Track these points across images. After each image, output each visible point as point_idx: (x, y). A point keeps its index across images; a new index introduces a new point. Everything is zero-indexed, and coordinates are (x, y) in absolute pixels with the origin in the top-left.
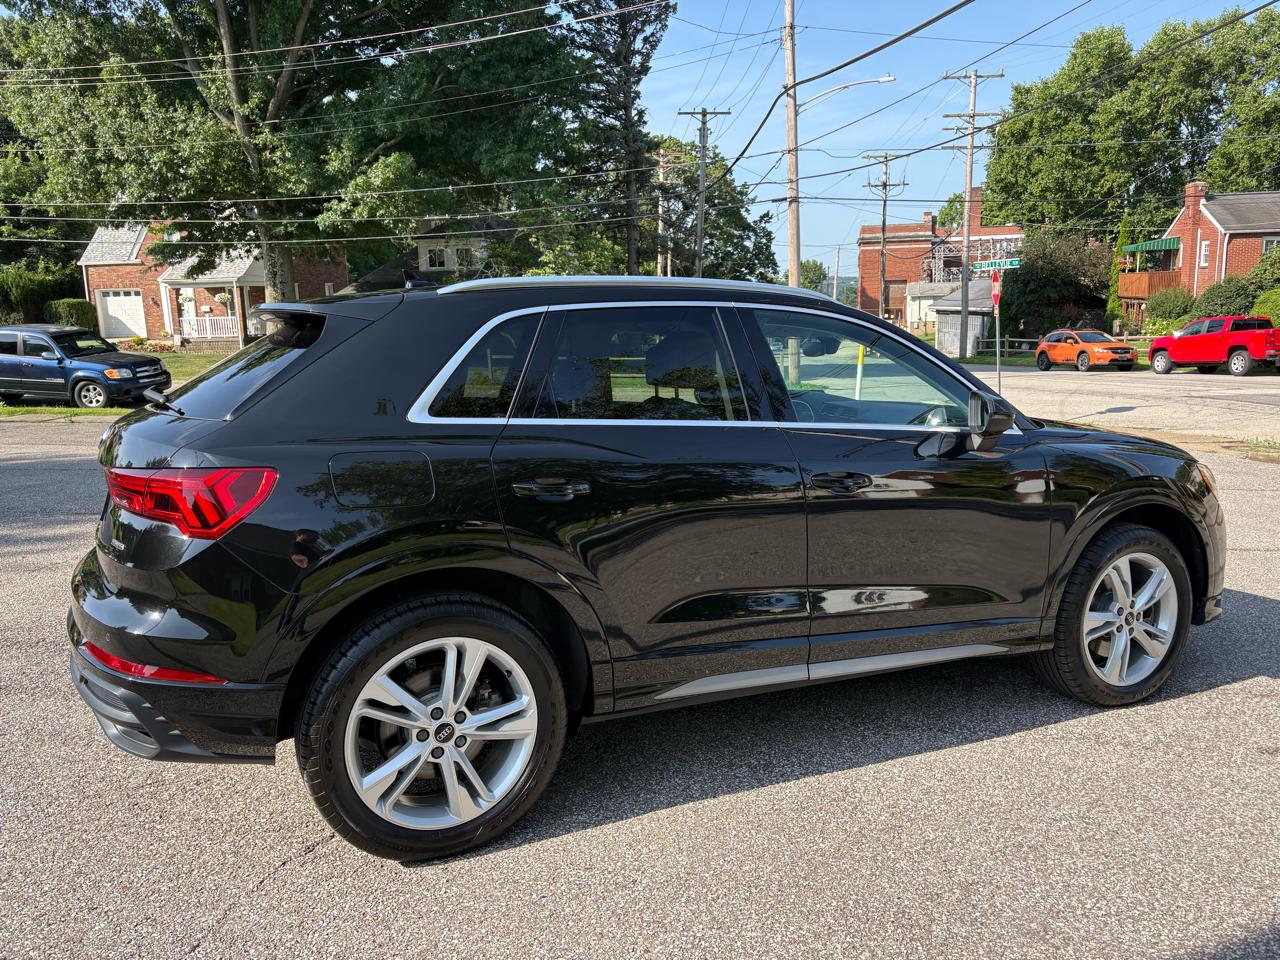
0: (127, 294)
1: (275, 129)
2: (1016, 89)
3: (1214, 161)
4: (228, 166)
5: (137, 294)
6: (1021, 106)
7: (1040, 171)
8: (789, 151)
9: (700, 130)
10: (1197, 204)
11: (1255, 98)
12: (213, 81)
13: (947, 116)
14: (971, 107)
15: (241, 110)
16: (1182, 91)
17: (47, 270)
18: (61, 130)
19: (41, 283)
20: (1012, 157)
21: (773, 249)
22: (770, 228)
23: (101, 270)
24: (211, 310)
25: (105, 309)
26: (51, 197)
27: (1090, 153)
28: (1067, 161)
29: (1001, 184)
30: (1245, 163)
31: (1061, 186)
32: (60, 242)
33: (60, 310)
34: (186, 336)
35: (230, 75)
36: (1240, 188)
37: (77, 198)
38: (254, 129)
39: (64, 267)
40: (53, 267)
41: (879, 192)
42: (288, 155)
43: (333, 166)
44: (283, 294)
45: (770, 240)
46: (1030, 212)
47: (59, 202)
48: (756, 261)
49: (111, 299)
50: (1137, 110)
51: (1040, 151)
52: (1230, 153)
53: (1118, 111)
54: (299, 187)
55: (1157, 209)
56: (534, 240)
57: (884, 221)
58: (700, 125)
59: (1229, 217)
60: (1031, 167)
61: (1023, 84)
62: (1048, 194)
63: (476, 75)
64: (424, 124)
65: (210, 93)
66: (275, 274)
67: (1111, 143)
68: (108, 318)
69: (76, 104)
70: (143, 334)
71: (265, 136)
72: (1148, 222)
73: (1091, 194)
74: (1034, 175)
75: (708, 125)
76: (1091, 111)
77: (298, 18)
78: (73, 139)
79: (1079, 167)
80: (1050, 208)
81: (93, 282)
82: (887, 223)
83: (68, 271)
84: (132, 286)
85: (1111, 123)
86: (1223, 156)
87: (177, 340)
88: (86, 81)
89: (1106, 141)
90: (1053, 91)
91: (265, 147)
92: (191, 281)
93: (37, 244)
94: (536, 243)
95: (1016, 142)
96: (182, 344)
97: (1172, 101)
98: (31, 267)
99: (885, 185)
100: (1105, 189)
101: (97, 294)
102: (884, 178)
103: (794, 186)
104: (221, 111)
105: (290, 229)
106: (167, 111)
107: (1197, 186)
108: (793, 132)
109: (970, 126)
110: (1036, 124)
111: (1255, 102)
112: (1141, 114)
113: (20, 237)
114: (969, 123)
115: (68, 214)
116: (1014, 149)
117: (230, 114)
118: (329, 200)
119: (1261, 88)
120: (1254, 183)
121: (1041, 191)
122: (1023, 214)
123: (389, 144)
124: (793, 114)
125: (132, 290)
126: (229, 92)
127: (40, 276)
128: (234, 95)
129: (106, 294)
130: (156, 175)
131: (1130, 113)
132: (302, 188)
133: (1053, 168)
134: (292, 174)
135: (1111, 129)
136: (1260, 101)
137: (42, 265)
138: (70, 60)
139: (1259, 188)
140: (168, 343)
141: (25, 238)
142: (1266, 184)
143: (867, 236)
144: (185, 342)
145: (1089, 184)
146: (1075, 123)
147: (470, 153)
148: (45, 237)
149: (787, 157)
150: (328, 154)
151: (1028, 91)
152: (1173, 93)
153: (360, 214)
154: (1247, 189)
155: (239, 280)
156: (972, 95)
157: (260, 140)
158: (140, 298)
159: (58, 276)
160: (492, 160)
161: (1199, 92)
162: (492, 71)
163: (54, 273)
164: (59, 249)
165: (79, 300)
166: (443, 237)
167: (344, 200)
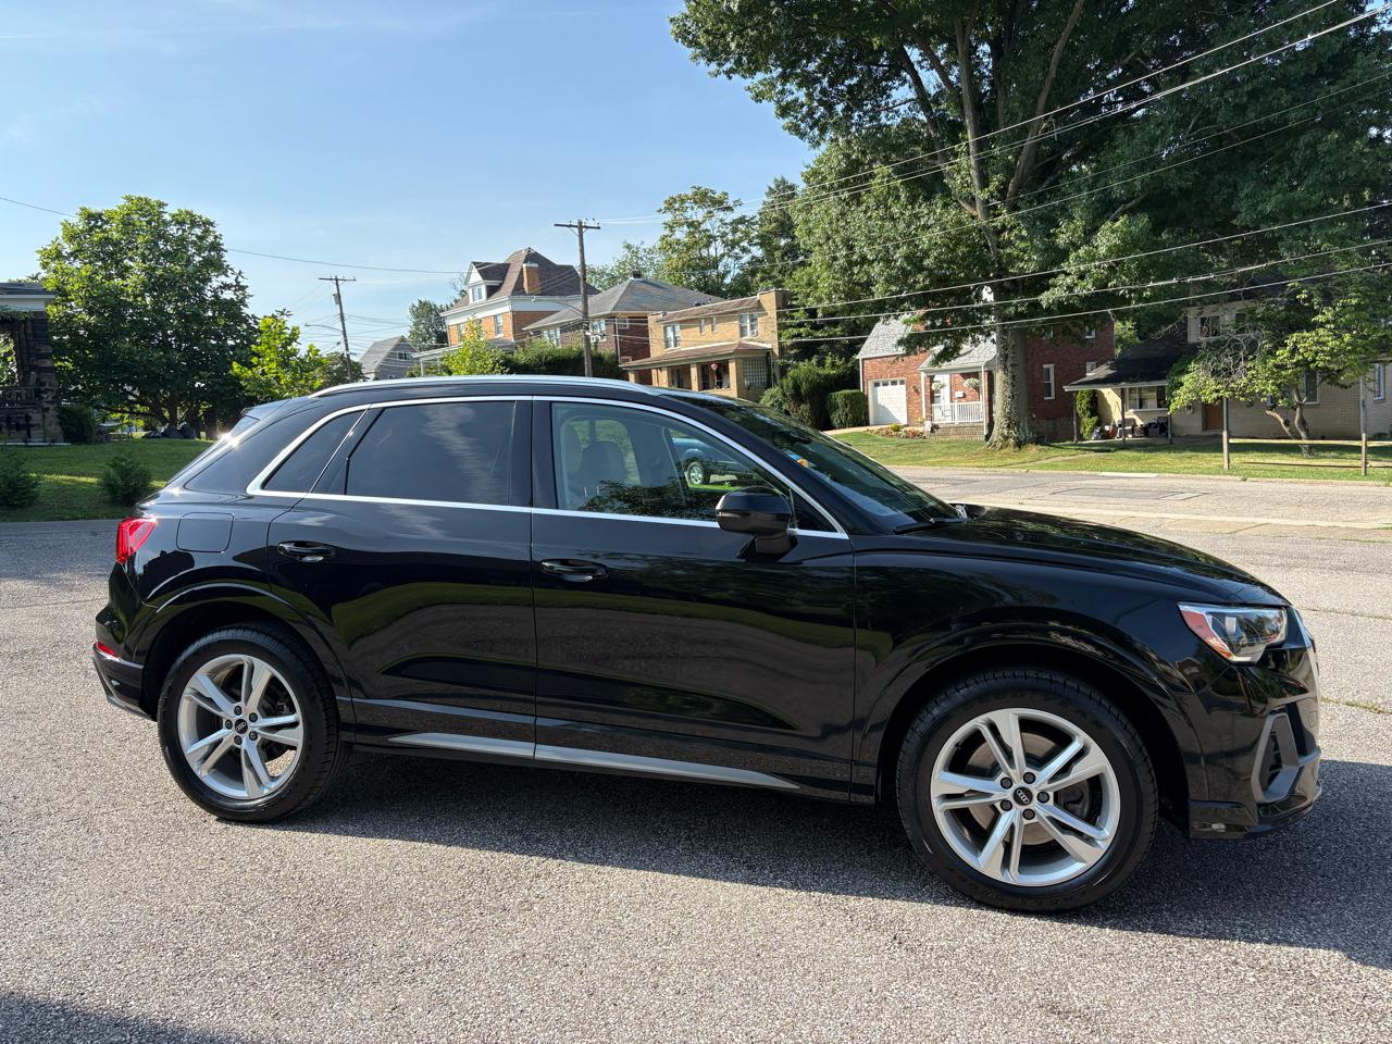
0: (894, 383)
1: (1014, 208)
4: (963, 252)
5: (902, 382)
12: (959, 172)
15: (981, 195)
17: (833, 365)
18: (828, 238)
19: (827, 377)
23: (874, 362)
24: (965, 396)
25: (875, 400)
26: (820, 300)
32: (846, 339)
33: (838, 400)
34: (936, 422)
35: (972, 162)
37: (840, 298)
38: (992, 212)
39: (847, 361)
40: (838, 362)
42: (1024, 233)
43: (1062, 240)
44: (1014, 377)
47: (826, 304)
49: (880, 389)
54: (1030, 266)
56: (1306, 296)
63: (1241, 109)
64: (1168, 177)
65: (955, 183)
66: (1006, 357)
68: (877, 406)
69: (843, 214)
70: (903, 420)
71: (1005, 217)
77: (1039, 92)
78: (837, 246)
81: (867, 373)
83: (850, 365)
84: (898, 375)
87: (928, 425)
88: (853, 190)
91: (1004, 228)
92: (937, 368)
93: (827, 342)
94: (1309, 299)
96: (932, 431)
98: (821, 363)
101: (870, 384)
104: (966, 200)
105: (1020, 309)
106: (913, 208)
113: (815, 337)
115: (833, 315)
117: (972, 201)
118: (1055, 276)
123: (1128, 205)
125: (898, 379)
126: (972, 179)
127: (828, 371)
128: (976, 182)
129: (877, 385)
130: (899, 270)
132: (1032, 266)
134: (1025, 252)
137: (829, 360)
138: (842, 174)
140: (920, 429)
141: (819, 337)
144: (934, 428)
147: (1228, 202)
148: (835, 335)
150: (1058, 226)
153: (1087, 288)
155: (987, 364)
157: (998, 222)
158: (904, 386)
159: (841, 370)
162: (1261, 100)
163: (839, 367)
164: (845, 345)
165: (854, 391)
167: (1070, 274)
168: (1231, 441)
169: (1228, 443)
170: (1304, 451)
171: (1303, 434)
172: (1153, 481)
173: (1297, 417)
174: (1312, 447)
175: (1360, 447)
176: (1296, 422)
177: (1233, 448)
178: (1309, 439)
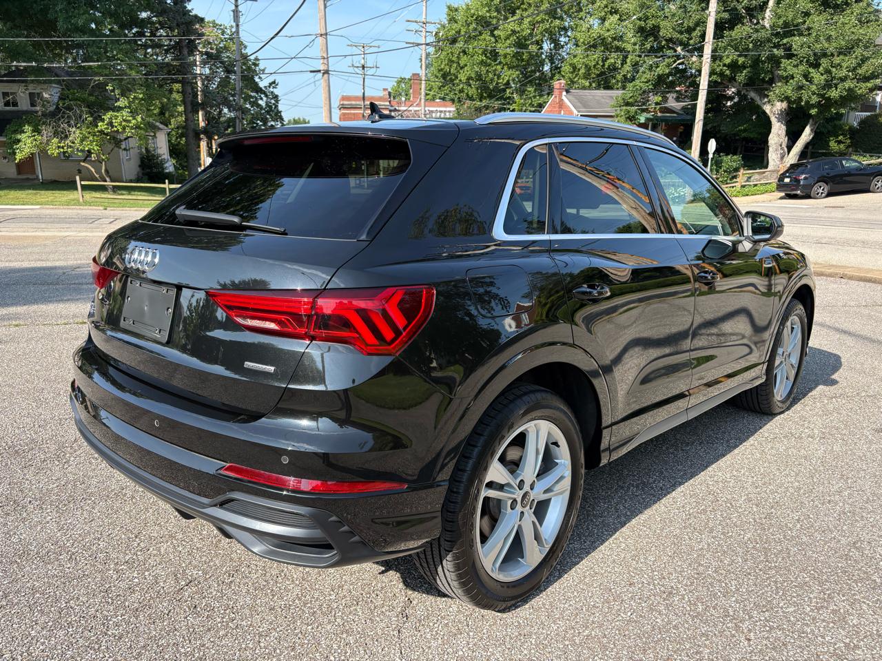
2: (449, 7)
3: (566, 68)
6: (452, 20)
7: (466, 65)
8: (321, 35)
9: (233, 11)
10: (560, 95)
11: (588, 29)
13: (408, 21)
14: (424, 17)
16: (548, 21)
20: (448, 54)
21: (280, 108)
22: (276, 91)
27: (494, 55)
28: (483, 60)
29: (442, 73)
30: (583, 71)
31: (479, 77)
36: (580, 87)
41: (360, 71)
45: (277, 101)
46: (460, 93)
48: (268, 116)
50: (523, 30)
51: (464, 52)
52: (574, 64)
53: (512, 30)
55: (535, 97)
56: (111, 88)
57: (364, 93)
58: (233, 7)
59: (579, 104)
60: (460, 62)
61: (453, 5)
62: (471, 82)
67: (508, 50)
72: (530, 105)
73: (497, 84)
74: (462, 68)
75: (240, 8)
76: (496, 28)
79: (489, 65)
80: (472, 91)
82: (366, 95)
85: (507, 38)
86: (570, 65)
89: (505, 49)
90: (472, 11)
94: (113, 91)
95: (450, 44)
97: (542, 27)
99: (363, 67)
100: (505, 81)
102: (362, 62)
103: (325, 62)
107: (561, 84)
108: (324, 19)
109: (424, 30)
110: (462, 33)
111: (588, 31)
112: (525, 33)
114: (423, 27)
116: (448, 49)
119: (591, 23)
120: (587, 84)
121: (467, 79)
122: (456, 94)
124: (322, 7)
131: (519, 32)
133: (474, 65)
135: (508, 41)
136: (591, 31)
139: (590, 88)
142: (594, 85)
143: (346, 103)
145: (496, 77)
146: (486, 36)
147: (45, 11)
149: (320, 40)
151: (456, 10)
152: (543, 21)
154: (584, 88)
156: (424, 8)
160: (68, 19)
161: (557, 22)
166: (23, 82)
168: (83, 183)
169: (81, 184)
170: (109, 190)
171: (108, 179)
172: (39, 211)
173: (104, 168)
174: (114, 187)
175: (165, 189)
176: (103, 171)
177: (84, 188)
178: (112, 182)
